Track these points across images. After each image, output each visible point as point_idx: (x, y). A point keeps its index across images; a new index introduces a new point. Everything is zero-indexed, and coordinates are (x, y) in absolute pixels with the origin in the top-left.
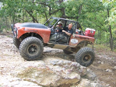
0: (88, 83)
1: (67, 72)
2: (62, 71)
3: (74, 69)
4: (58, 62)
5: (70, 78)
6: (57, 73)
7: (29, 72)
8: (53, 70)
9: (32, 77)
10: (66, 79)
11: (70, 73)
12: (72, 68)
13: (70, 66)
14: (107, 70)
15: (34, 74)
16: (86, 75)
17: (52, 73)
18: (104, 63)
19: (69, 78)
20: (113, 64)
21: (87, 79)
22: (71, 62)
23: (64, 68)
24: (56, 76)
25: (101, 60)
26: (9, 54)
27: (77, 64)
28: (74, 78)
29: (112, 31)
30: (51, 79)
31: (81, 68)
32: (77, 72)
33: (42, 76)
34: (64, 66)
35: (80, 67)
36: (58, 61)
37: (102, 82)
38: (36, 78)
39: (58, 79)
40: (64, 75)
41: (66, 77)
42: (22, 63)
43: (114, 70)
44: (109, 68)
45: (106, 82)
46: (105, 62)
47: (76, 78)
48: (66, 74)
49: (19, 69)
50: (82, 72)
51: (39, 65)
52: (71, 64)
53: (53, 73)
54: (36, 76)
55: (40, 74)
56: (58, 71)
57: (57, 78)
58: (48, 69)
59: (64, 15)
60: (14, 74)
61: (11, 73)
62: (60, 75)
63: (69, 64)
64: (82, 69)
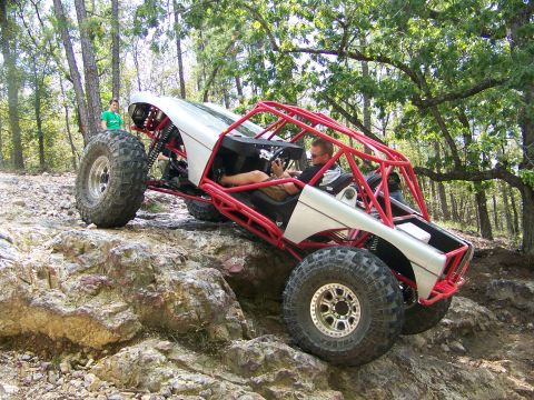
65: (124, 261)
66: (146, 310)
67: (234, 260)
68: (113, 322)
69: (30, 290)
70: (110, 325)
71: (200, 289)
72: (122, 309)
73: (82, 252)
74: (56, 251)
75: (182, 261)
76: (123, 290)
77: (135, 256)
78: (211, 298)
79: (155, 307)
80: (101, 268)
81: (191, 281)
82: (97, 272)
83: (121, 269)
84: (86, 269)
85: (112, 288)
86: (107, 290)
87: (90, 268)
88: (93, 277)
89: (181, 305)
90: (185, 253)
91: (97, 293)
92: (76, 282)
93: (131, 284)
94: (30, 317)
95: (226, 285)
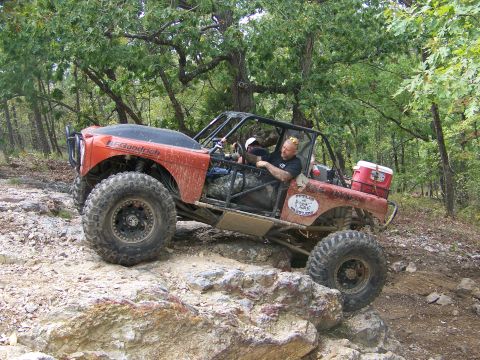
0: (351, 357)
1: (258, 314)
2: (239, 312)
3: (288, 303)
4: (219, 275)
5: (275, 338)
6: (217, 322)
7: (99, 326)
8: (200, 311)
9: (114, 347)
10: (257, 345)
11: (274, 318)
12: (280, 298)
13: (273, 288)
14: (432, 297)
15: (121, 331)
16: (339, 324)
17: (197, 322)
18: (418, 269)
19: (268, 342)
20: (454, 270)
21: (345, 341)
22: (274, 275)
23: (245, 301)
24: (212, 335)
25: (405, 259)
26: (16, 254)
27: (300, 280)
28: (291, 340)
29: (448, 134)
30: (195, 351)
31: (317, 295)
32: (301, 311)
33: (155, 338)
34: (246, 291)
35: (313, 290)
36: (218, 271)
37: (411, 346)
38: (131, 348)
39: (223, 347)
40: (247, 330)
41: (257, 338)
42: (67, 290)
43: (459, 295)
44: (440, 290)
45: (429, 349)
46: (421, 262)
47: (299, 340)
48: (255, 324)
49: (56, 315)
50: (321, 312)
51: (138, 292)
52: (274, 281)
53: (200, 324)
54: (131, 341)
55: (145, 331)
56: (224, 315)
57: (220, 342)
58: (181, 306)
59: (243, 81)
60: (33, 338)
61: (22, 334)
62: (232, 330)
63: (267, 281)
64: (321, 300)
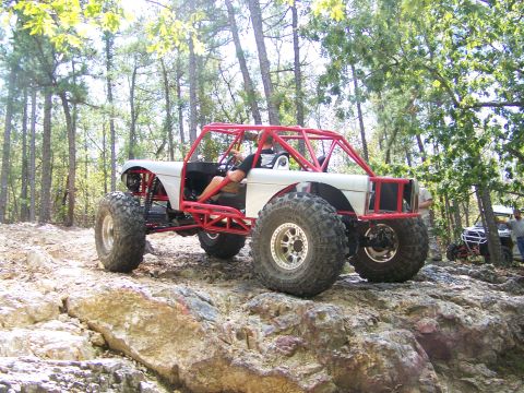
65: (318, 323)
66: (340, 371)
67: (426, 321)
68: (308, 382)
69: (230, 351)
70: (305, 386)
71: (393, 351)
72: (317, 371)
73: (278, 314)
74: (252, 313)
75: (375, 322)
76: (318, 351)
77: (328, 318)
78: (404, 360)
79: (349, 369)
80: (296, 329)
81: (383, 342)
82: (292, 334)
83: (314, 331)
84: (282, 330)
85: (306, 349)
86: (302, 351)
87: (285, 330)
88: (288, 338)
89: (374, 367)
90: (377, 315)
91: (292, 354)
92: (272, 343)
93: (325, 346)
94: (230, 376)
95: (419, 346)
